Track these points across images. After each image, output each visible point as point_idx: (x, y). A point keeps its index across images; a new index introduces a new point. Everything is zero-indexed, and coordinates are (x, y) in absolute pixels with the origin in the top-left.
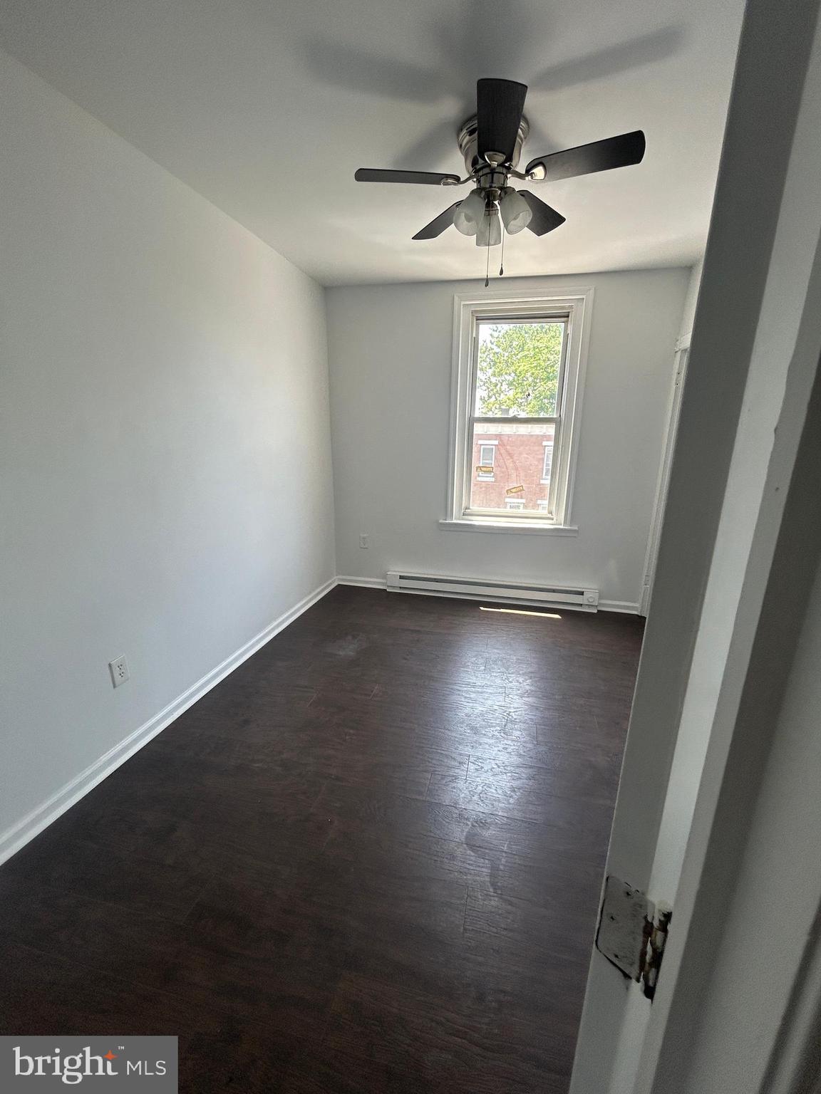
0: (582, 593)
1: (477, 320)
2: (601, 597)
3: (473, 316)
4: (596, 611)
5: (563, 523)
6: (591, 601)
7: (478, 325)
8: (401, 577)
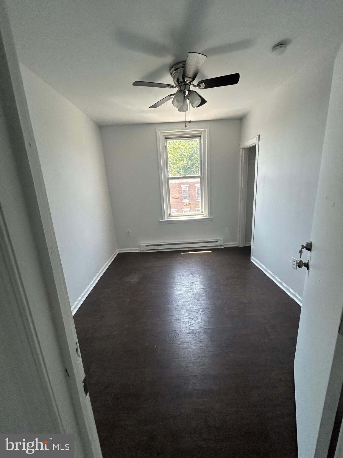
0: (217, 242)
1: (166, 139)
2: (224, 242)
3: (164, 137)
4: (223, 248)
5: (207, 215)
6: (221, 244)
7: (166, 141)
8: (146, 246)
